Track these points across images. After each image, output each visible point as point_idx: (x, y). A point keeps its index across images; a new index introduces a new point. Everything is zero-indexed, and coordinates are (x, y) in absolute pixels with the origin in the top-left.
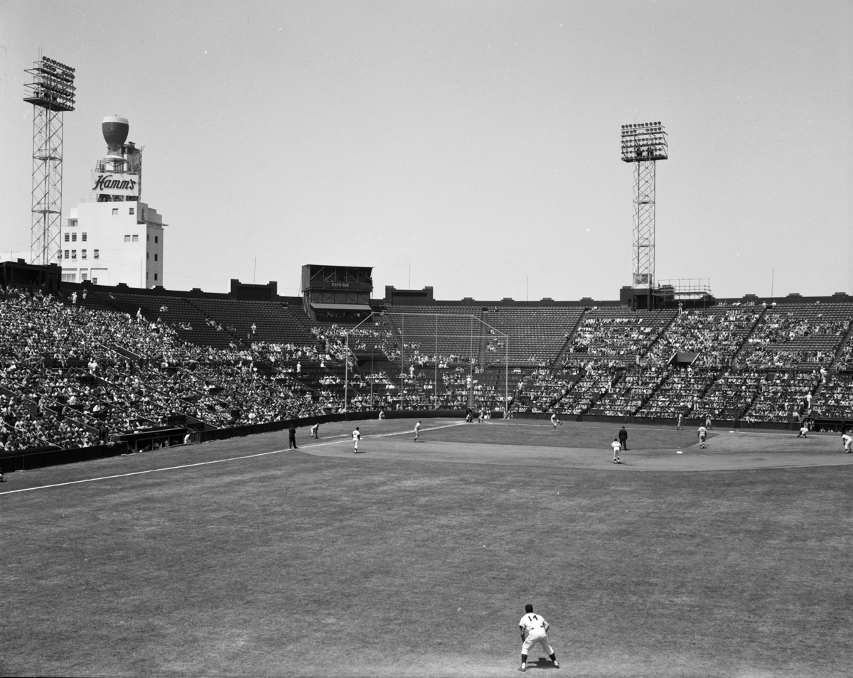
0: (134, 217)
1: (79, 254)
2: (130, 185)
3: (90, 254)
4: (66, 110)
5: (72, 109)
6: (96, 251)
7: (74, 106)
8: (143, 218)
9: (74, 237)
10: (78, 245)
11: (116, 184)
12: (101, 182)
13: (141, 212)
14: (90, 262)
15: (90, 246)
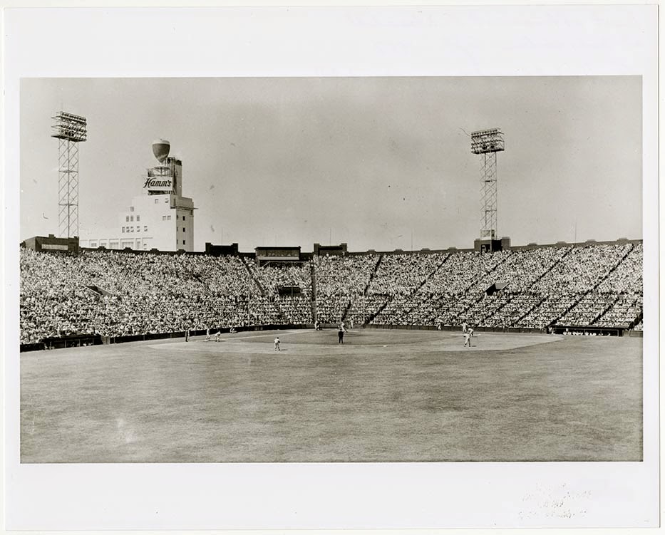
0: (168, 204)
1: (135, 229)
2: (168, 184)
3: (142, 229)
4: (80, 141)
5: (85, 140)
6: (146, 227)
7: (87, 138)
8: (175, 205)
9: (132, 218)
10: (135, 223)
11: (159, 183)
12: (148, 183)
13: (173, 201)
14: (142, 234)
15: (141, 224)
